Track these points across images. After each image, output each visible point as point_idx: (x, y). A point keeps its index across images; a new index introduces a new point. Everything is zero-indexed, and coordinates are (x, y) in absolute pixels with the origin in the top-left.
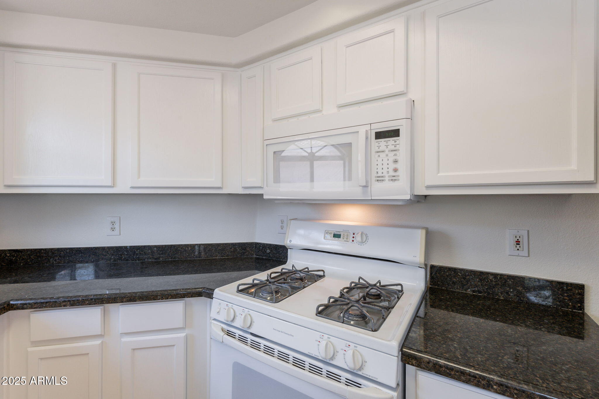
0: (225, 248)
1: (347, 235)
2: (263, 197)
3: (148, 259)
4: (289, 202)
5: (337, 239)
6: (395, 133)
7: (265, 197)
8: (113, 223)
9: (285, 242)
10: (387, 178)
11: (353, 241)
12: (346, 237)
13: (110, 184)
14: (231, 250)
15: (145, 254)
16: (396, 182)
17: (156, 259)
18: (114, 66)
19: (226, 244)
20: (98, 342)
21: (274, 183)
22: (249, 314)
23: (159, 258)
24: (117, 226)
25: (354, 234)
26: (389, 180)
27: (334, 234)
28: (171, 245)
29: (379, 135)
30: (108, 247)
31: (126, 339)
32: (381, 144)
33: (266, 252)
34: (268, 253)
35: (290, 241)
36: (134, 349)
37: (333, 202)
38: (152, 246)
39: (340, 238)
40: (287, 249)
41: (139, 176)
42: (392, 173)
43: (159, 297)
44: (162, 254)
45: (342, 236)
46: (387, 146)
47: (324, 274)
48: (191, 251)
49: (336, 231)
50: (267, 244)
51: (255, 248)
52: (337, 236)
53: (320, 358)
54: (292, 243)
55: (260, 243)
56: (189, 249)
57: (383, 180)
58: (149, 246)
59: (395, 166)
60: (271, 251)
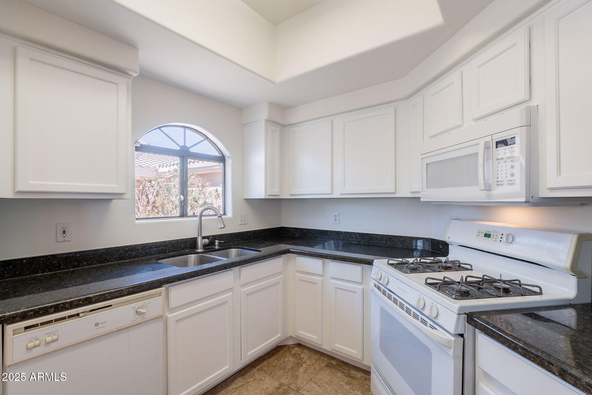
0: (405, 240)
1: (497, 235)
2: (420, 200)
3: (354, 241)
4: (440, 204)
5: (487, 238)
6: (511, 141)
7: (422, 200)
8: (336, 216)
9: (445, 238)
10: (505, 183)
11: (501, 241)
12: (495, 237)
13: (330, 192)
14: (410, 242)
15: (352, 238)
16: (513, 186)
17: (358, 242)
18: (331, 121)
19: (406, 237)
20: (321, 279)
21: (427, 188)
22: (388, 277)
23: (360, 242)
24: (337, 218)
25: (502, 235)
26: (507, 184)
27: (485, 234)
28: (368, 234)
29: (499, 143)
30: (333, 231)
31: (333, 281)
32: (507, 151)
33: (439, 247)
34: (441, 249)
35: (448, 238)
36: (336, 288)
38: (356, 233)
39: (490, 237)
40: (449, 245)
41: (344, 187)
42: (509, 178)
43: (347, 260)
44: (362, 239)
45: (491, 236)
46: (505, 153)
47: (471, 268)
48: (381, 239)
49: (487, 231)
50: (440, 241)
51: (431, 243)
52: (487, 235)
53: (415, 307)
54: (450, 239)
55: (435, 239)
56: (379, 238)
57: (502, 185)
58: (354, 233)
59: (512, 171)
60: (443, 247)
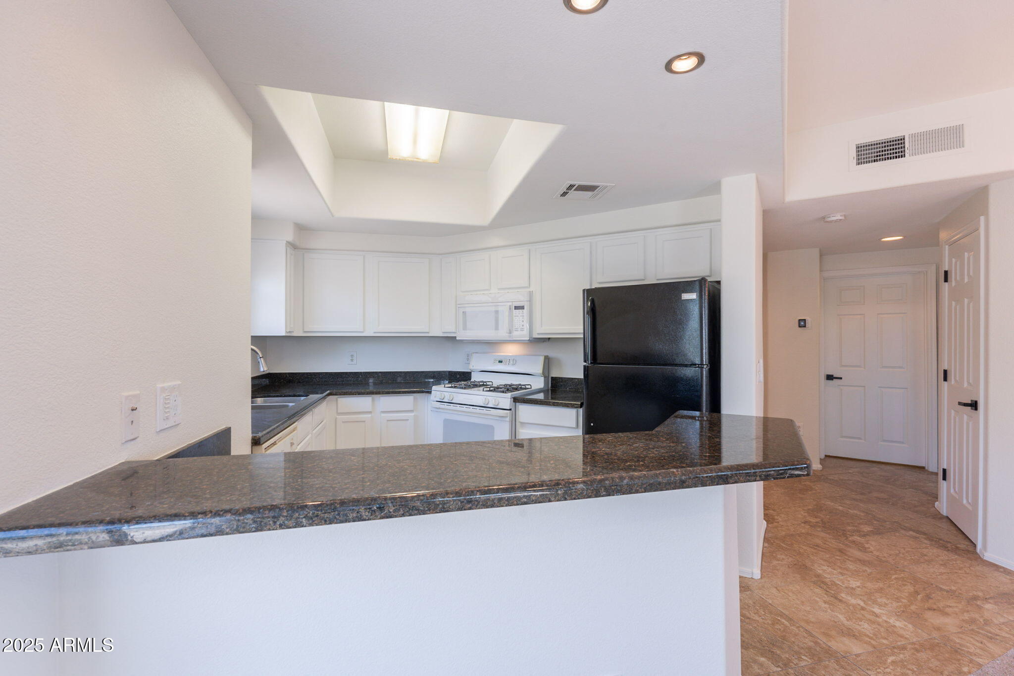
1: (506, 361)
6: (522, 308)
7: (457, 338)
8: (352, 356)
11: (509, 364)
16: (524, 331)
18: (364, 257)
20: (370, 416)
21: (464, 329)
24: (354, 358)
25: (510, 360)
26: (520, 330)
29: (516, 308)
30: (349, 372)
31: (383, 415)
33: (456, 377)
35: (473, 366)
36: (388, 420)
37: (504, 341)
40: (470, 373)
42: (521, 326)
43: (401, 392)
45: (503, 362)
46: (519, 313)
49: (499, 359)
51: (449, 375)
52: (500, 362)
54: (474, 367)
59: (523, 323)
60: (460, 376)
